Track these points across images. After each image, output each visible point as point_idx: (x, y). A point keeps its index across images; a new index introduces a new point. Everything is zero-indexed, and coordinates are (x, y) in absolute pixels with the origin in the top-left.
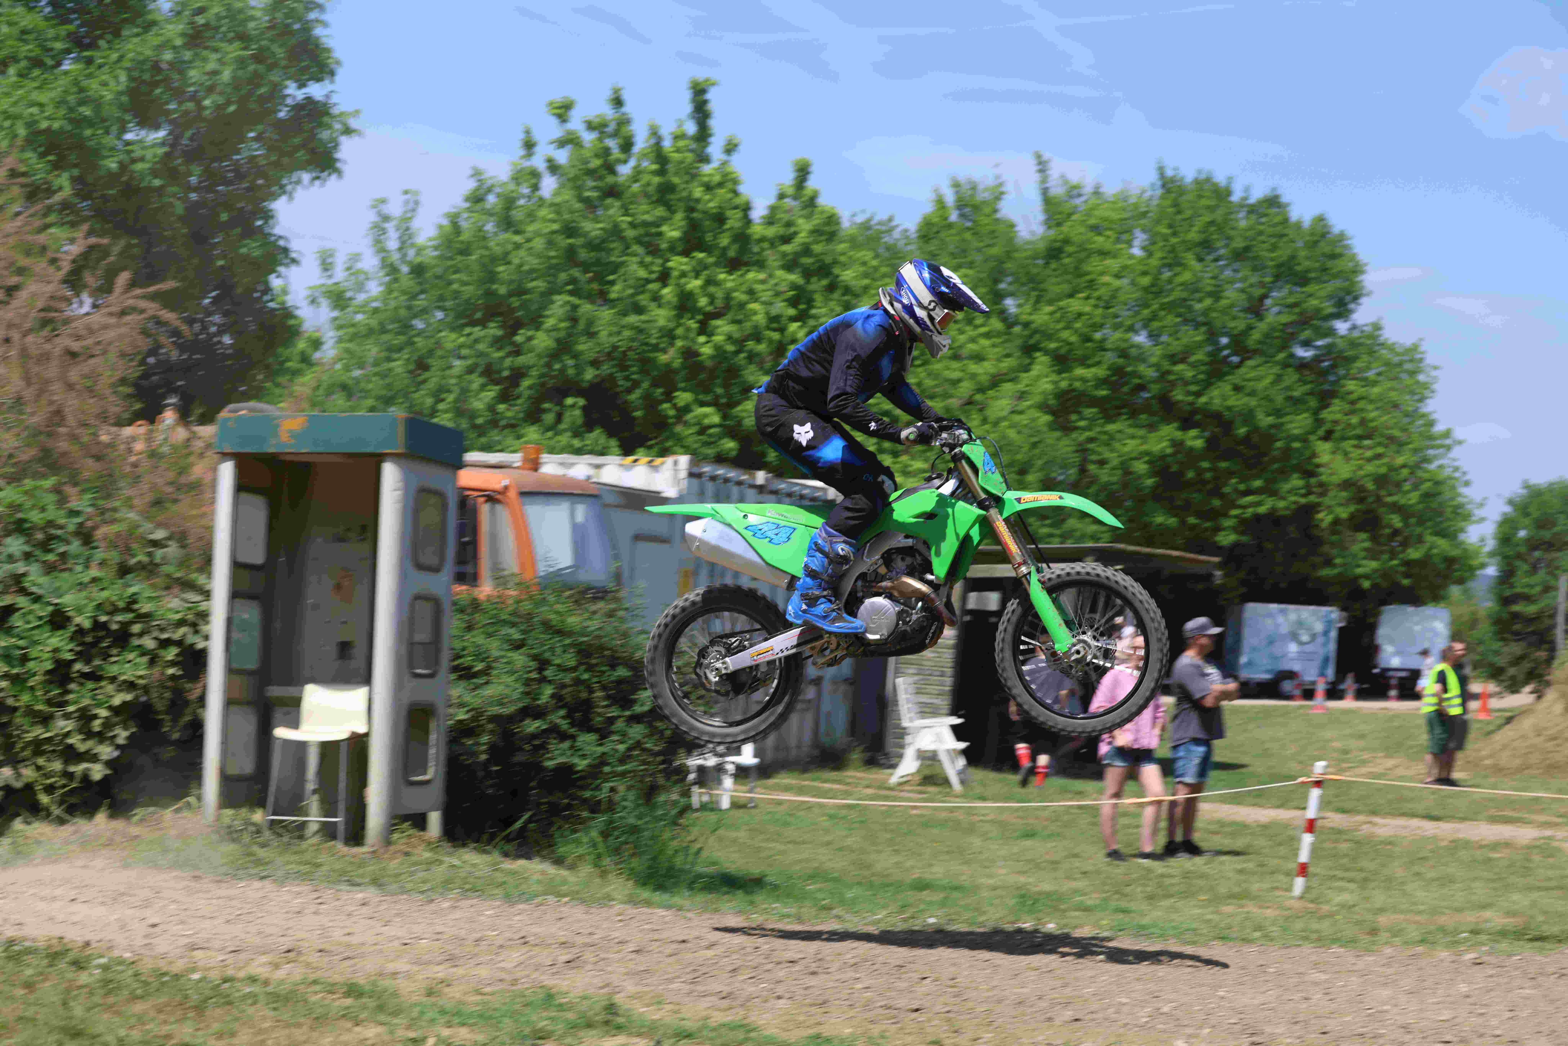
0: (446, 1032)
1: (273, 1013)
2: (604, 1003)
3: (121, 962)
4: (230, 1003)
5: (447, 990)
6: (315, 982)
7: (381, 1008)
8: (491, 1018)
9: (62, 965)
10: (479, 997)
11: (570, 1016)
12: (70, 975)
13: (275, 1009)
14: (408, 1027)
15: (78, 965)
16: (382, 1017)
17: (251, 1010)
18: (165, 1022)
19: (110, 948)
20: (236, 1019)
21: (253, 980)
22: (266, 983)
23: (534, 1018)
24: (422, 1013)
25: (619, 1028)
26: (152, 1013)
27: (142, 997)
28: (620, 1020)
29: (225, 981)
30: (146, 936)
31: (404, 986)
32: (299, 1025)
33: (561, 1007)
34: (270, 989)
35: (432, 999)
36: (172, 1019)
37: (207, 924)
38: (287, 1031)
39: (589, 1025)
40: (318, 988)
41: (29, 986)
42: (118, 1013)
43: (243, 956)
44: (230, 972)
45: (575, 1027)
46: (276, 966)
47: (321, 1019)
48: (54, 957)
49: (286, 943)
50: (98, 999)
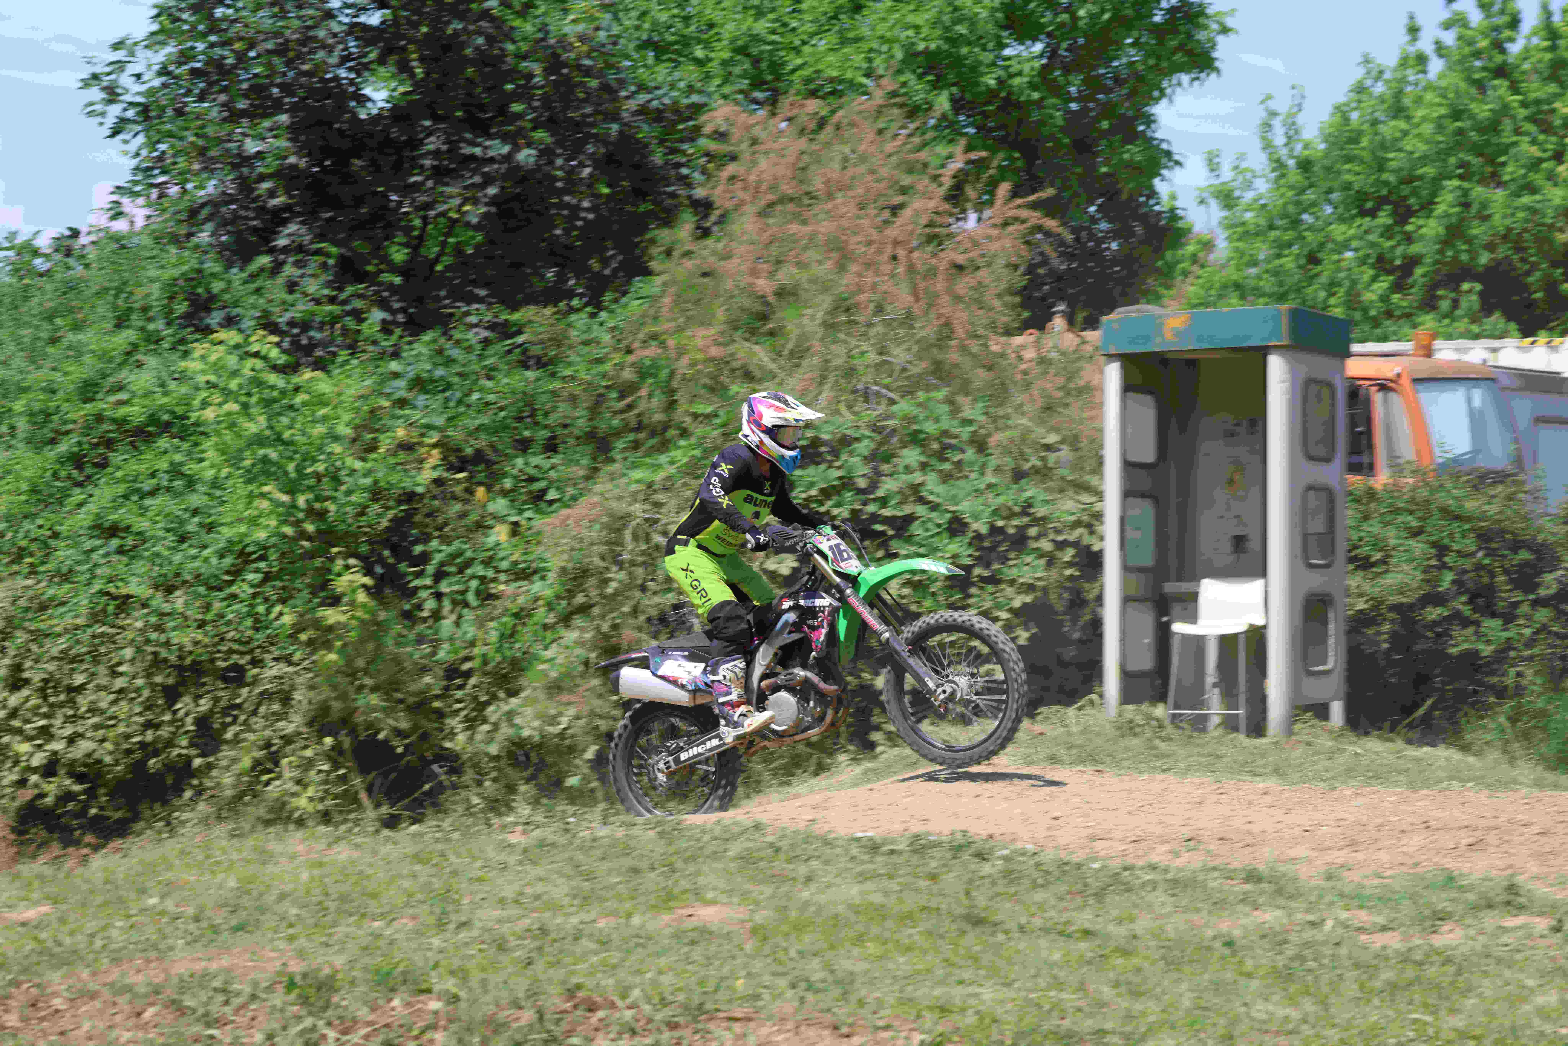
0: (1344, 915)
1: (1172, 899)
2: (1506, 883)
3: (1023, 853)
4: (1129, 890)
5: (1346, 874)
6: (1215, 869)
7: (1279, 892)
8: (1390, 900)
9: (965, 857)
10: (1379, 881)
11: (1471, 897)
12: (973, 867)
13: (1174, 895)
14: (1307, 911)
15: (982, 856)
16: (1281, 901)
17: (1150, 897)
18: (1066, 909)
19: (1014, 840)
20: (1136, 906)
21: (1153, 868)
22: (1166, 871)
23: (1434, 899)
24: (1321, 896)
25: (1521, 908)
26: (1053, 901)
27: (1043, 886)
28: (1521, 900)
29: (1126, 869)
30: (1048, 829)
31: (1303, 871)
32: (1198, 910)
33: (1462, 889)
34: (1169, 876)
35: (1332, 883)
36: (1073, 907)
37: (1109, 816)
38: (1185, 917)
39: (1490, 906)
40: (1217, 874)
41: (933, 877)
42: (1020, 902)
43: (1143, 846)
44: (1131, 861)
45: (1475, 908)
46: (1176, 854)
47: (1220, 904)
48: (957, 849)
49: (1187, 832)
50: (1000, 889)
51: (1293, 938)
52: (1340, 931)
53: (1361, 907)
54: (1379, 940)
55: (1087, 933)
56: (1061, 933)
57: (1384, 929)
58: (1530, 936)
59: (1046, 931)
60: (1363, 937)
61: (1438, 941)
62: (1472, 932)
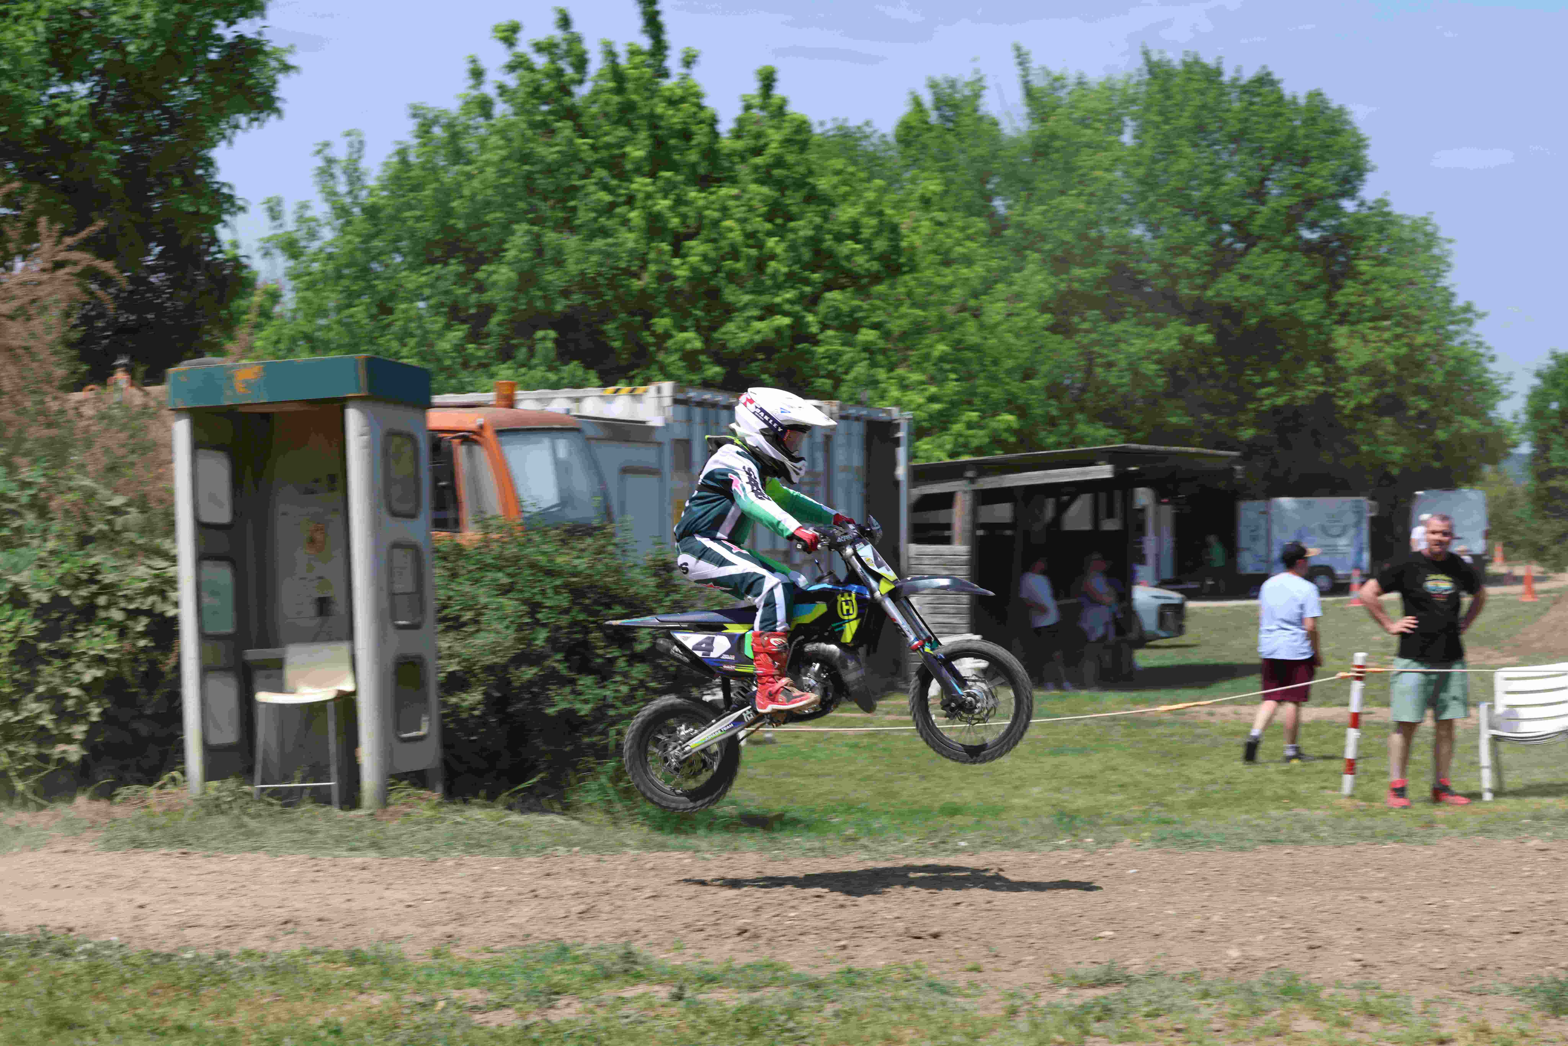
0: (455, 994)
1: (272, 988)
2: (622, 951)
3: (108, 946)
4: (225, 980)
6: (315, 953)
7: (385, 974)
8: (502, 975)
9: (46, 954)
10: (489, 955)
11: (587, 968)
12: (54, 964)
13: (273, 983)
14: (416, 992)
15: (63, 952)
16: (388, 983)
17: (249, 986)
18: (158, 1005)
19: (97, 933)
20: (233, 997)
21: (249, 954)
22: (263, 957)
23: (549, 972)
24: (430, 975)
25: (639, 977)
26: (143, 997)
27: (132, 981)
28: (639, 968)
29: (220, 957)
30: (135, 918)
31: (410, 950)
32: (300, 998)
33: (577, 960)
34: (267, 963)
35: (440, 961)
36: (165, 1001)
37: (198, 901)
38: (287, 1005)
39: (608, 976)
40: (318, 958)
41: (11, 978)
42: (107, 999)
43: (237, 931)
44: (225, 949)
45: (592, 979)
46: (272, 938)
47: (323, 990)
48: (36, 946)
49: (283, 914)
50: (85, 986)
51: (402, 1022)
52: (453, 1011)
53: (473, 985)
54: (495, 1019)
55: (182, 1029)
56: (153, 1032)
57: (499, 1006)
58: (651, 1006)
59: (139, 1029)
60: (478, 1017)
61: (556, 1016)
62: (590, 1005)
